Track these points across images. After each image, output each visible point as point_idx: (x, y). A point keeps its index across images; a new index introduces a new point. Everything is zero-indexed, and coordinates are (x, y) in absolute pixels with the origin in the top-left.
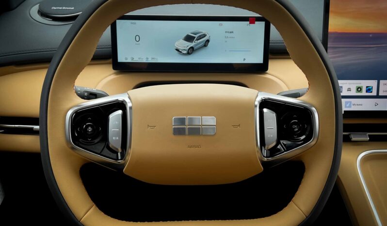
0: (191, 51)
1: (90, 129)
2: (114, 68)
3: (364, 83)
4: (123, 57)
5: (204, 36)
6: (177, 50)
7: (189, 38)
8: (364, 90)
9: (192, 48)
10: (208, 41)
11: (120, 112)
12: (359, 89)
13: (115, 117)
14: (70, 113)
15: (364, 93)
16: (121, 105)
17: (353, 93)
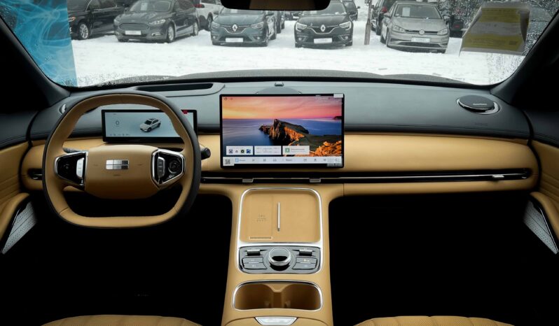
0: (150, 130)
1: (67, 168)
2: (104, 141)
3: (245, 148)
4: (108, 134)
5: (157, 121)
6: (141, 129)
7: (148, 122)
8: (245, 151)
9: (150, 128)
10: (160, 124)
11: (83, 159)
12: (242, 151)
13: (80, 163)
14: (57, 159)
15: (245, 153)
16: (83, 155)
17: (239, 153)
